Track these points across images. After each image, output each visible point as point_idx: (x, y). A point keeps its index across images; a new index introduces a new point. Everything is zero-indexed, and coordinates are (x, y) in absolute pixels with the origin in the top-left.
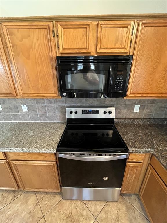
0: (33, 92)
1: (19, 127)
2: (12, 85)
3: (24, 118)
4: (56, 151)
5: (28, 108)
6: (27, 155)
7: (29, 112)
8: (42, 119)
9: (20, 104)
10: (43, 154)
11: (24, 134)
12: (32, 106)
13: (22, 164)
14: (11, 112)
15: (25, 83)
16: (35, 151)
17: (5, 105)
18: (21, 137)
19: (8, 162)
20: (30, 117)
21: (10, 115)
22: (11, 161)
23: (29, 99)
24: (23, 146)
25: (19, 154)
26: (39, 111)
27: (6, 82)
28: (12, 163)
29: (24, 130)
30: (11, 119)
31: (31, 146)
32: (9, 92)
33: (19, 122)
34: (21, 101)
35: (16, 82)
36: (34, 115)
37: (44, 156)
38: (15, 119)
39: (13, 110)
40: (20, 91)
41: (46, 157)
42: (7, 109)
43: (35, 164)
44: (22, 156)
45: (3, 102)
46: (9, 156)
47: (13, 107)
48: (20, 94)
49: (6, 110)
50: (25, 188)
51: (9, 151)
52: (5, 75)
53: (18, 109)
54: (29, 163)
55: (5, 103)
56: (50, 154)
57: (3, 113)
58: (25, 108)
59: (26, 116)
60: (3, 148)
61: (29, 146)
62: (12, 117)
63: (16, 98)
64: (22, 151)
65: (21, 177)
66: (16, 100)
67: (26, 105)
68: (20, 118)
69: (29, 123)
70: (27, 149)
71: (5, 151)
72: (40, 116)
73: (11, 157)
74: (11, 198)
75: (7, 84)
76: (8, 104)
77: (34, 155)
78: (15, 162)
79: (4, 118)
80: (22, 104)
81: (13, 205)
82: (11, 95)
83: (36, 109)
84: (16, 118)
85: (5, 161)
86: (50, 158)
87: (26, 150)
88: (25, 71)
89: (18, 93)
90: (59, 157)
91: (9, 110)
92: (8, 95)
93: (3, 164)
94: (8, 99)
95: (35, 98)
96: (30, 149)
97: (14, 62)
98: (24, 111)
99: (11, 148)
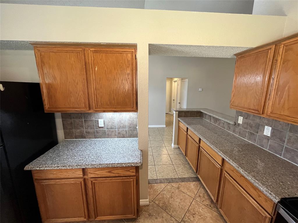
0: (286, 114)
1: (249, 148)
2: (262, 102)
3: (260, 142)
4: (279, 202)
5: (272, 133)
6: (239, 176)
7: (272, 138)
8: (288, 156)
9: (265, 124)
10: (257, 190)
11: (250, 157)
12: (281, 132)
13: (231, 181)
14: (249, 129)
15: (280, 101)
16: (250, 178)
17: (247, 121)
18: (244, 157)
19: (222, 170)
20: (270, 145)
21: (246, 132)
22: (224, 171)
23: (280, 122)
24: (240, 165)
25: (234, 170)
26: (288, 142)
27: (257, 98)
28: (224, 173)
29: (252, 154)
30: (246, 136)
31: (250, 172)
32: (256, 108)
33: (251, 144)
34: (267, 122)
35: (269, 99)
36: (276, 145)
37: (257, 193)
38: (250, 139)
39: (253, 128)
40: (269, 109)
41: (260, 198)
42: (247, 125)
43: (243, 194)
44: (235, 174)
45: (246, 117)
46: (225, 165)
47: (254, 125)
48: (267, 112)
49: (245, 126)
50: (221, 208)
51: (227, 160)
52: (260, 91)
53: (258, 128)
54: (238, 187)
55: (248, 119)
56: (267, 199)
57: (241, 127)
58: (267, 131)
59: (265, 141)
60: (224, 155)
61: (247, 169)
62: (247, 135)
63: (262, 116)
64: (237, 169)
65: (223, 193)
66: (262, 118)
67: (271, 128)
68: (255, 140)
69: (264, 150)
70: (243, 170)
71: (225, 158)
72: (287, 150)
73: (226, 167)
74: (207, 204)
75: (258, 101)
76: (250, 120)
77: (247, 183)
78: (227, 175)
79: (240, 133)
80: (268, 125)
81: (206, 209)
82: (256, 112)
83: (285, 138)
84: (251, 137)
85: (220, 167)
86: (264, 203)
87: (241, 171)
88: (287, 88)
89: (266, 112)
90: (278, 213)
91: (248, 126)
92: (253, 111)
93: (217, 167)
94: (253, 115)
95: (290, 123)
96: (246, 173)
97: (277, 79)
98: (265, 134)
99: (229, 159)
